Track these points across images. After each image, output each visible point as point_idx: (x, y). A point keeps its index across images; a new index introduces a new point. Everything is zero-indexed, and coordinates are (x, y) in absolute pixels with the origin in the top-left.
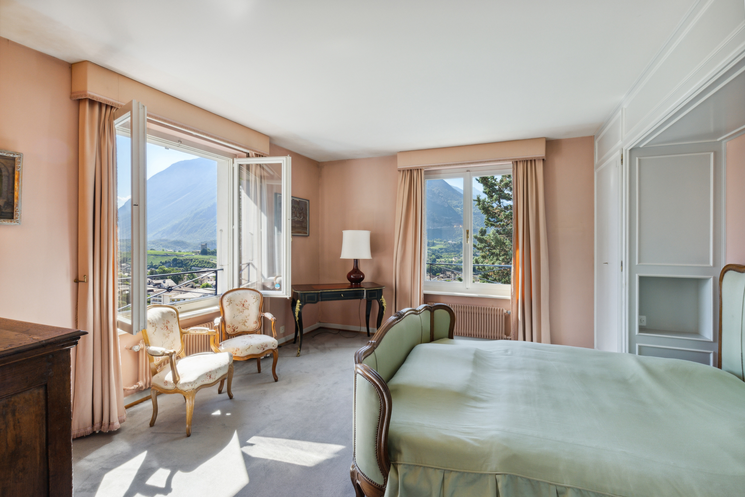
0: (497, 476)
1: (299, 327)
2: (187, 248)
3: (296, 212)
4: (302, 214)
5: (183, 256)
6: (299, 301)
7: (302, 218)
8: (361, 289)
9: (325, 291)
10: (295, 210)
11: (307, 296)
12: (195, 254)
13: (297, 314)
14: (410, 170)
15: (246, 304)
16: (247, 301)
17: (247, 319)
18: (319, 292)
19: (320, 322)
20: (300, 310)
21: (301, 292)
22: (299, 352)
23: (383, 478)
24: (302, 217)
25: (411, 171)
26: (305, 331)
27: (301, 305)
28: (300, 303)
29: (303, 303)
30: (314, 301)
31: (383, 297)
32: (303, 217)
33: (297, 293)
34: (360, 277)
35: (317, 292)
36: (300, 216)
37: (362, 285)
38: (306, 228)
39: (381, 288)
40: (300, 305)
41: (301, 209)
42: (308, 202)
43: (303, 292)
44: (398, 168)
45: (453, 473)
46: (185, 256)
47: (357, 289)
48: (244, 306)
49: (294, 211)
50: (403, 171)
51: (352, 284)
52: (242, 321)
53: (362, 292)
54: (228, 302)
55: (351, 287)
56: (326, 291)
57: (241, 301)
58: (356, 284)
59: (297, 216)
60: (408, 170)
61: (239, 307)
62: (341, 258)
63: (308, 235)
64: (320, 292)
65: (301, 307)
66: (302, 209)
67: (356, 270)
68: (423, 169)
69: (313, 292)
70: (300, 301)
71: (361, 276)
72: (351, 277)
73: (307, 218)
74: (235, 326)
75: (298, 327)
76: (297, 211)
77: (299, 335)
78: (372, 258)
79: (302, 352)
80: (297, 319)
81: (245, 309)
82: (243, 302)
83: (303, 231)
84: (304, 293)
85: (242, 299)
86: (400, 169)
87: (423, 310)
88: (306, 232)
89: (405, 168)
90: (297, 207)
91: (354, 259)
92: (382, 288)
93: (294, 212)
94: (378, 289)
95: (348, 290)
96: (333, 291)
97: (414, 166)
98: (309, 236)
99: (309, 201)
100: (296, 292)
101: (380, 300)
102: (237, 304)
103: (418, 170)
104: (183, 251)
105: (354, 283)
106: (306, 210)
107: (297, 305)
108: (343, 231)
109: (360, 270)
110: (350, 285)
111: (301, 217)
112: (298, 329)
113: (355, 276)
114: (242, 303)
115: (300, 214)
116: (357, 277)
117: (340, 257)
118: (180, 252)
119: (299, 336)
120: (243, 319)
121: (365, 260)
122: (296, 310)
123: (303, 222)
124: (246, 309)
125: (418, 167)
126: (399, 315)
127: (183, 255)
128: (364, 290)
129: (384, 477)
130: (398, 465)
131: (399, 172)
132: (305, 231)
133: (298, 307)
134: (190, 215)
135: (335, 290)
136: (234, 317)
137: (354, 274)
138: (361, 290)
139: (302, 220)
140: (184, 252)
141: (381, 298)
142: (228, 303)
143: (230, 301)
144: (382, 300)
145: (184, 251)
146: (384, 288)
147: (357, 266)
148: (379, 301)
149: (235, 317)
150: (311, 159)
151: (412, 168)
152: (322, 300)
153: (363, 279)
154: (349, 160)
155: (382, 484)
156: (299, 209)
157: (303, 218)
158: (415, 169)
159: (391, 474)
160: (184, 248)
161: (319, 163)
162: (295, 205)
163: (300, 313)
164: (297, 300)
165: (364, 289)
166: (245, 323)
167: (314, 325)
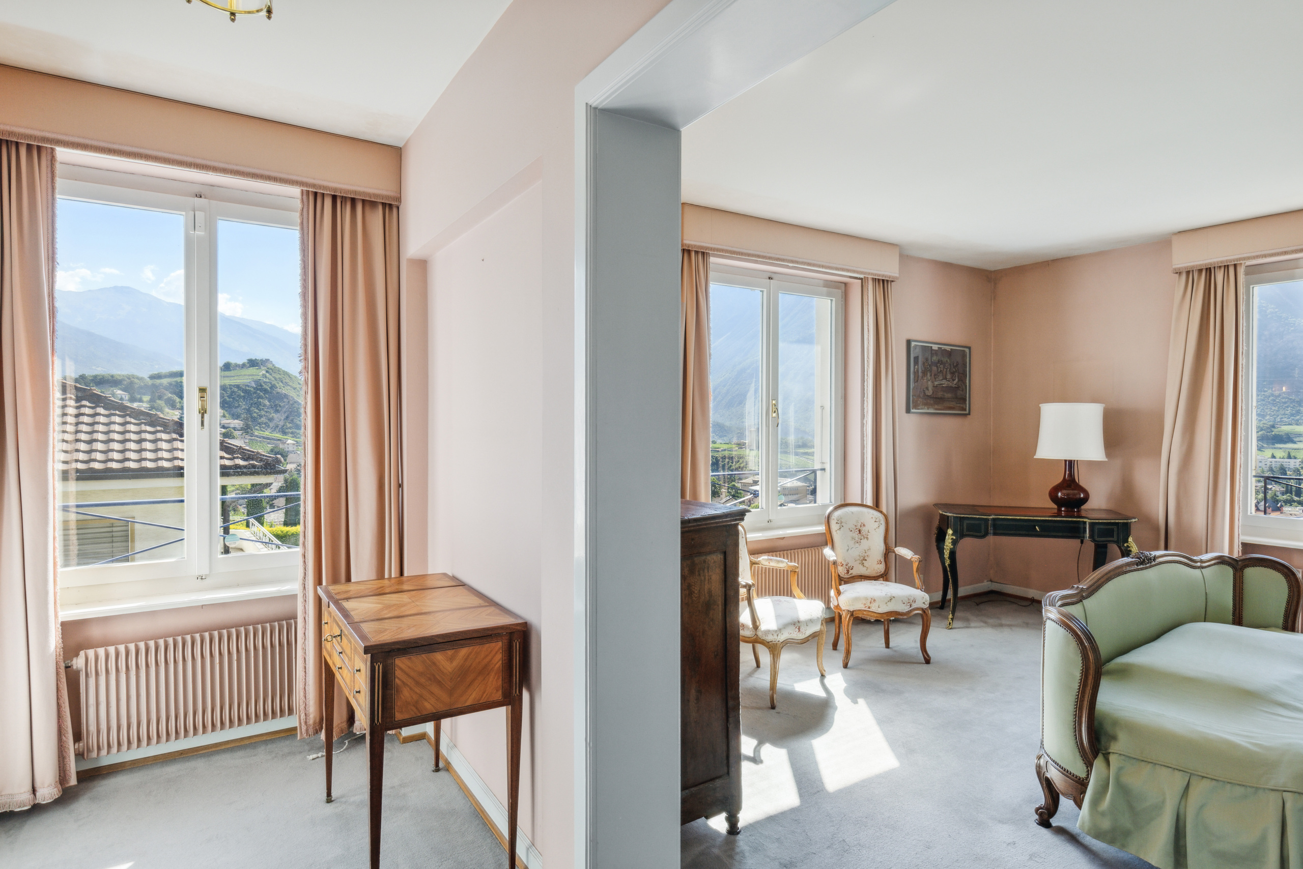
0: (1284, 794)
1: (950, 577)
2: (726, 436)
3: (945, 370)
4: (956, 374)
5: (718, 451)
6: (950, 532)
7: (955, 382)
8: (1078, 519)
9: (1001, 517)
10: (944, 368)
11: (965, 523)
12: (739, 448)
13: (947, 554)
14: (1207, 269)
15: (864, 530)
16: (864, 525)
17: (866, 555)
18: (989, 517)
19: (991, 581)
20: (952, 547)
21: (955, 515)
22: (951, 622)
23: (1085, 768)
24: (957, 380)
25: (1209, 271)
26: (962, 592)
27: (954, 538)
28: (952, 535)
29: (960, 534)
30: (978, 534)
31: (1130, 539)
32: (958, 378)
33: (948, 517)
34: (1078, 496)
35: (985, 517)
36: (952, 378)
37: (1083, 514)
38: (965, 400)
39: (1126, 521)
40: (952, 539)
41: (955, 364)
42: (967, 350)
43: (959, 515)
44: (1174, 267)
45: (1205, 781)
46: (722, 450)
47: (1070, 519)
48: (861, 533)
49: (942, 369)
50: (1188, 273)
51: (1059, 510)
52: (859, 558)
53: (1082, 526)
54: (837, 524)
55: (1059, 514)
56: (1003, 517)
57: (855, 524)
58: (1069, 509)
59: (946, 378)
60: (1200, 271)
61: (854, 535)
62: (1035, 457)
63: (967, 412)
64: (991, 517)
65: (954, 543)
66: (957, 365)
67: (1070, 482)
68: (1241, 264)
69: (978, 517)
70: (953, 531)
71: (1080, 495)
72: (1057, 496)
73: (966, 381)
74: (849, 565)
75: (948, 576)
76: (947, 369)
77: (950, 595)
78: (1106, 460)
79: (956, 624)
80: (947, 562)
81: (862, 537)
82: (859, 527)
83: (959, 405)
84: (960, 517)
85: (857, 522)
86: (1179, 269)
87: (1213, 562)
88: (964, 407)
89: (1193, 266)
90: (947, 361)
91: (1066, 461)
92: (1129, 521)
93: (941, 371)
94: (1118, 523)
95: (1050, 519)
96: (1018, 518)
97: (1215, 260)
98: (969, 414)
99: (969, 348)
100: (945, 514)
101: (1123, 545)
102: (851, 529)
103: (1227, 267)
104: (719, 441)
105: (1063, 507)
106: (965, 365)
107: (947, 537)
108: (1040, 405)
109: (1080, 484)
110: (1056, 511)
111: (954, 380)
112: (949, 581)
113: (1068, 495)
114: (857, 527)
115: (953, 373)
116: (1071, 496)
117: (1035, 455)
118: (715, 443)
119: (950, 600)
120: (861, 555)
121: (1091, 464)
122: (945, 547)
123: (958, 388)
124: (864, 538)
125: (1227, 261)
126: (1141, 558)
127: (720, 450)
128: (1085, 523)
129: (1087, 767)
130: (1111, 754)
131: (1177, 275)
132: (962, 405)
133: (950, 541)
134: (730, 373)
135: (1022, 518)
136: (848, 550)
137: (1065, 489)
138: (1079, 521)
139: (956, 385)
140: (721, 443)
141: (1127, 542)
142: (838, 526)
143: (840, 522)
144: (1128, 547)
145: (721, 441)
146: (1134, 520)
147: (1071, 475)
148: (1123, 548)
149: (850, 549)
150: (975, 268)
151: (1211, 264)
152: (995, 534)
153: (1085, 500)
154: (1056, 260)
155: (1083, 777)
156: (950, 365)
157: (959, 381)
158: (1220, 267)
159: (1098, 763)
160: (720, 437)
161: (991, 272)
162: (942, 359)
163: (953, 554)
164: (948, 528)
165: (1085, 520)
166: (864, 562)
167: (980, 584)
